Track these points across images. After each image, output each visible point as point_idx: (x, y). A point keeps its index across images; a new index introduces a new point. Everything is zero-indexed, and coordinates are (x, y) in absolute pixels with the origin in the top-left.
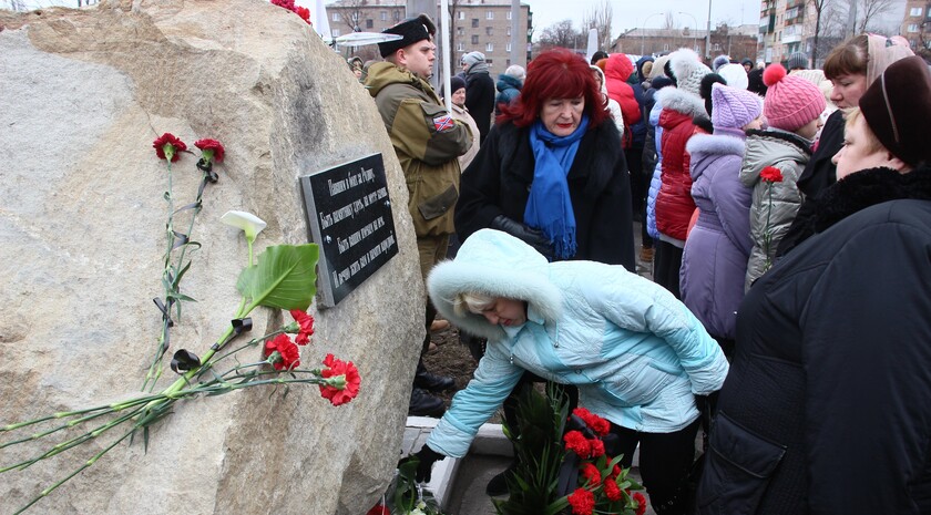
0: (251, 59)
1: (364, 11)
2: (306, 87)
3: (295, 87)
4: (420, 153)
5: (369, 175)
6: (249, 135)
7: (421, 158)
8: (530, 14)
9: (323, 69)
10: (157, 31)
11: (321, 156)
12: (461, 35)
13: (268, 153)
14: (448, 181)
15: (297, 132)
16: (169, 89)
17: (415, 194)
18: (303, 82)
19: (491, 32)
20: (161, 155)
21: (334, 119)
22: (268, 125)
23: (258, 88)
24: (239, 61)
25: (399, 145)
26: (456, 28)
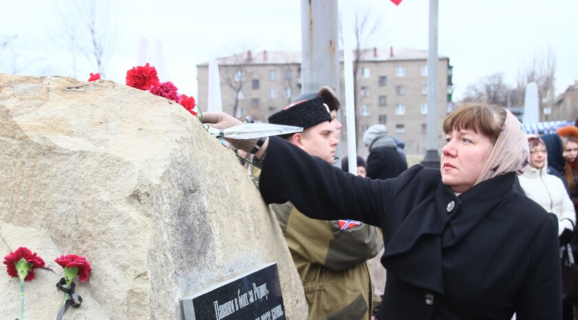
0: (128, 163)
1: (249, 69)
2: (190, 191)
3: (178, 193)
4: (320, 256)
5: (262, 291)
6: (122, 252)
7: (322, 262)
8: (450, 68)
9: (209, 168)
10: (16, 127)
11: (206, 272)
12: (365, 96)
13: (145, 274)
14: (355, 290)
15: (179, 245)
16: (27, 194)
17: (314, 306)
18: (187, 186)
19: (402, 91)
20: (13, 272)
21: (222, 225)
22: (145, 240)
23: (135, 196)
24: (114, 165)
25: (296, 247)
26: (359, 88)
